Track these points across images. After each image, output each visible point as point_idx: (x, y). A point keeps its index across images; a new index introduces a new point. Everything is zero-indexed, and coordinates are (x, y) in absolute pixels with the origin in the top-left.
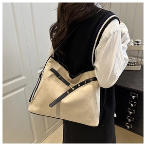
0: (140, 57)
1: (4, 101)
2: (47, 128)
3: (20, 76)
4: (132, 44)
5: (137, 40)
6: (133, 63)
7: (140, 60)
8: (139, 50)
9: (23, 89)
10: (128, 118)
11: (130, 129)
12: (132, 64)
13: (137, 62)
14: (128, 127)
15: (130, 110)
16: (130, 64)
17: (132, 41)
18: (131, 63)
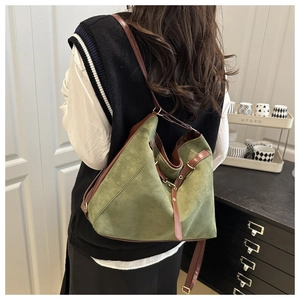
4: (267, 114)
5: (278, 107)
6: (266, 155)
8: (282, 129)
10: (241, 278)
12: (263, 158)
13: (276, 155)
17: (268, 108)
18: (262, 154)
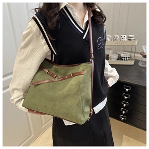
0: (133, 52)
2: (43, 123)
4: (126, 39)
5: (130, 36)
7: (134, 54)
8: (132, 45)
10: (123, 110)
12: (126, 59)
13: (131, 57)
14: (123, 119)
15: (124, 103)
17: (126, 37)
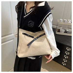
1: (2, 46)
3: (11, 34)
4: (70, 22)
9: (12, 40)
10: (64, 60)
11: (64, 66)
16: (68, 32)
